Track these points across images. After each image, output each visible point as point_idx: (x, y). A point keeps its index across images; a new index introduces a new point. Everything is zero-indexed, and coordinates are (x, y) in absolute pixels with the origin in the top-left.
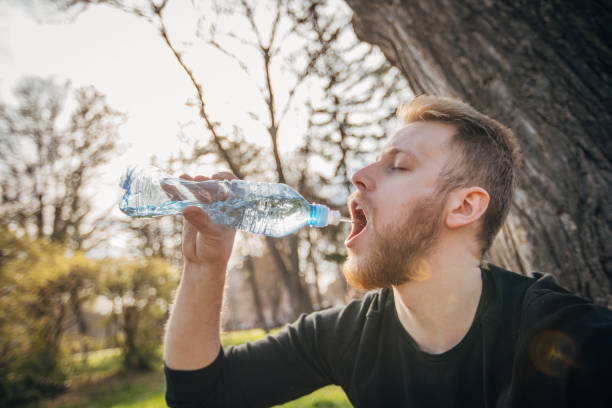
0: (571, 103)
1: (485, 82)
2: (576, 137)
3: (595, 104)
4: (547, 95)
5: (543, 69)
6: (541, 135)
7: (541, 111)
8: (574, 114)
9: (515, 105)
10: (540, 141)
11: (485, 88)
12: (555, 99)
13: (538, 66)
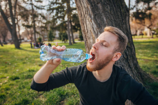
0: (113, 15)
1: (97, 4)
2: (113, 24)
3: (117, 16)
4: (109, 11)
5: (109, 4)
6: (107, 21)
7: (108, 15)
8: (113, 18)
9: (103, 12)
10: (106, 23)
11: (97, 5)
12: (111, 13)
13: (109, 3)
